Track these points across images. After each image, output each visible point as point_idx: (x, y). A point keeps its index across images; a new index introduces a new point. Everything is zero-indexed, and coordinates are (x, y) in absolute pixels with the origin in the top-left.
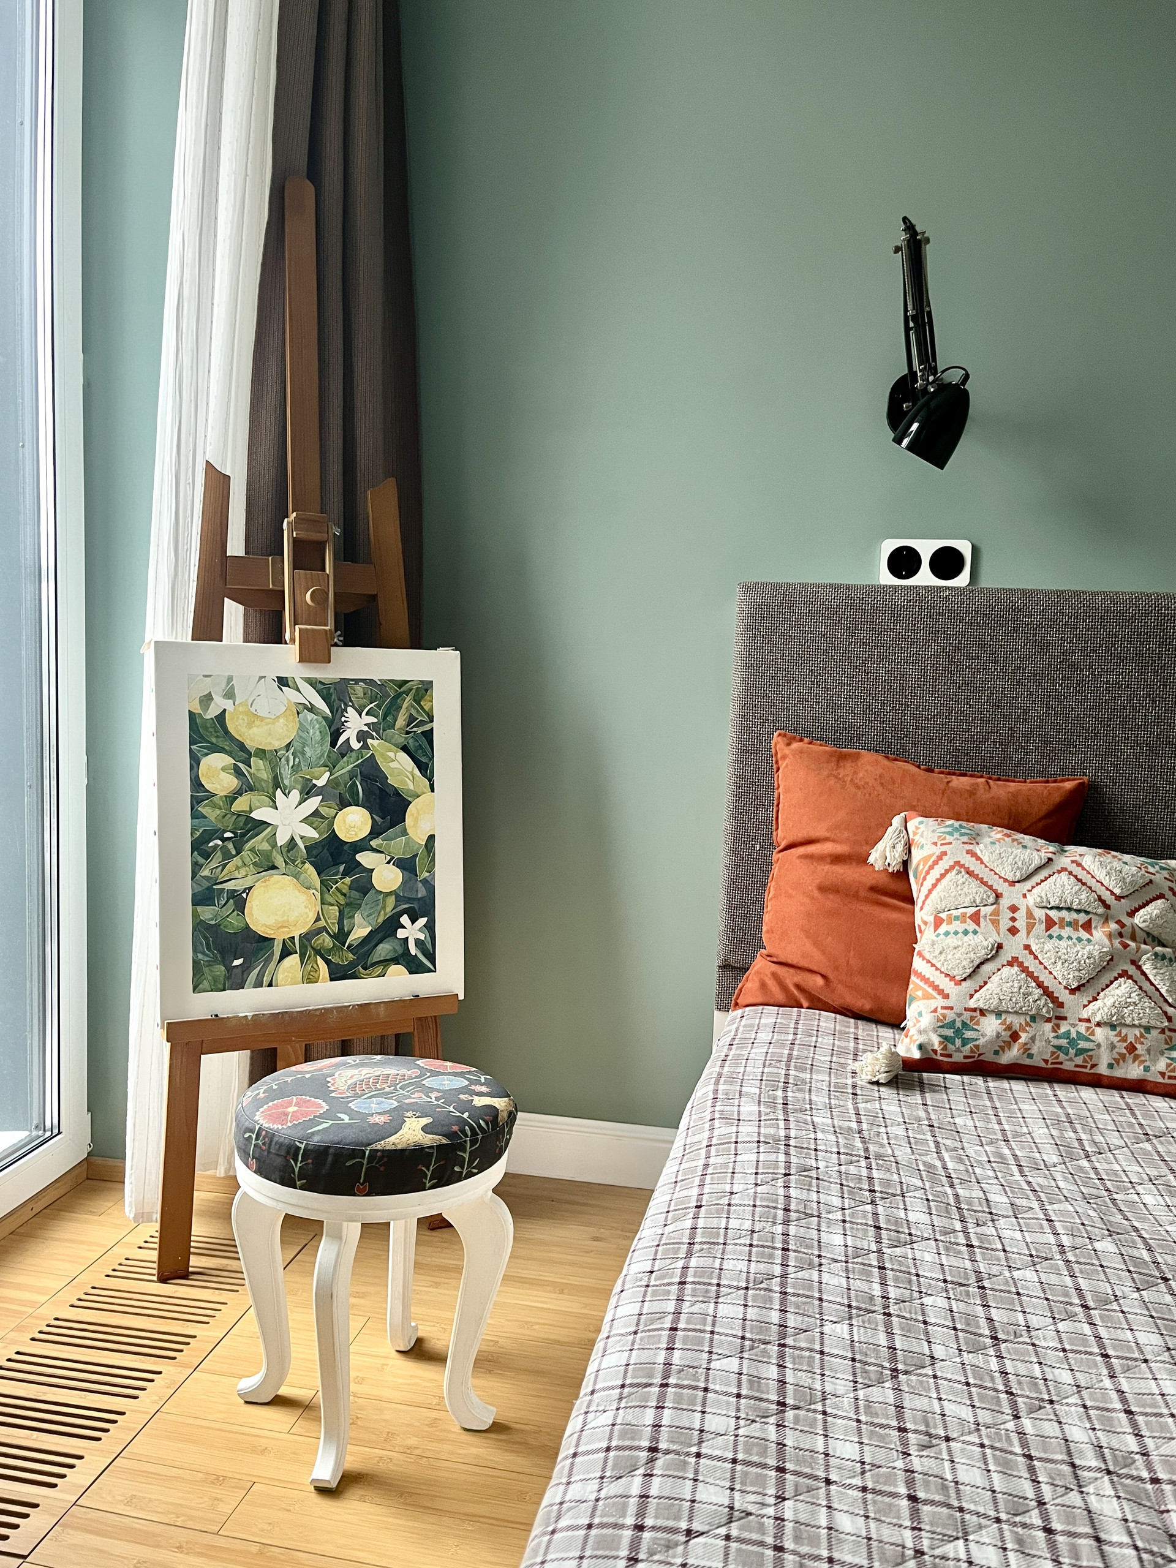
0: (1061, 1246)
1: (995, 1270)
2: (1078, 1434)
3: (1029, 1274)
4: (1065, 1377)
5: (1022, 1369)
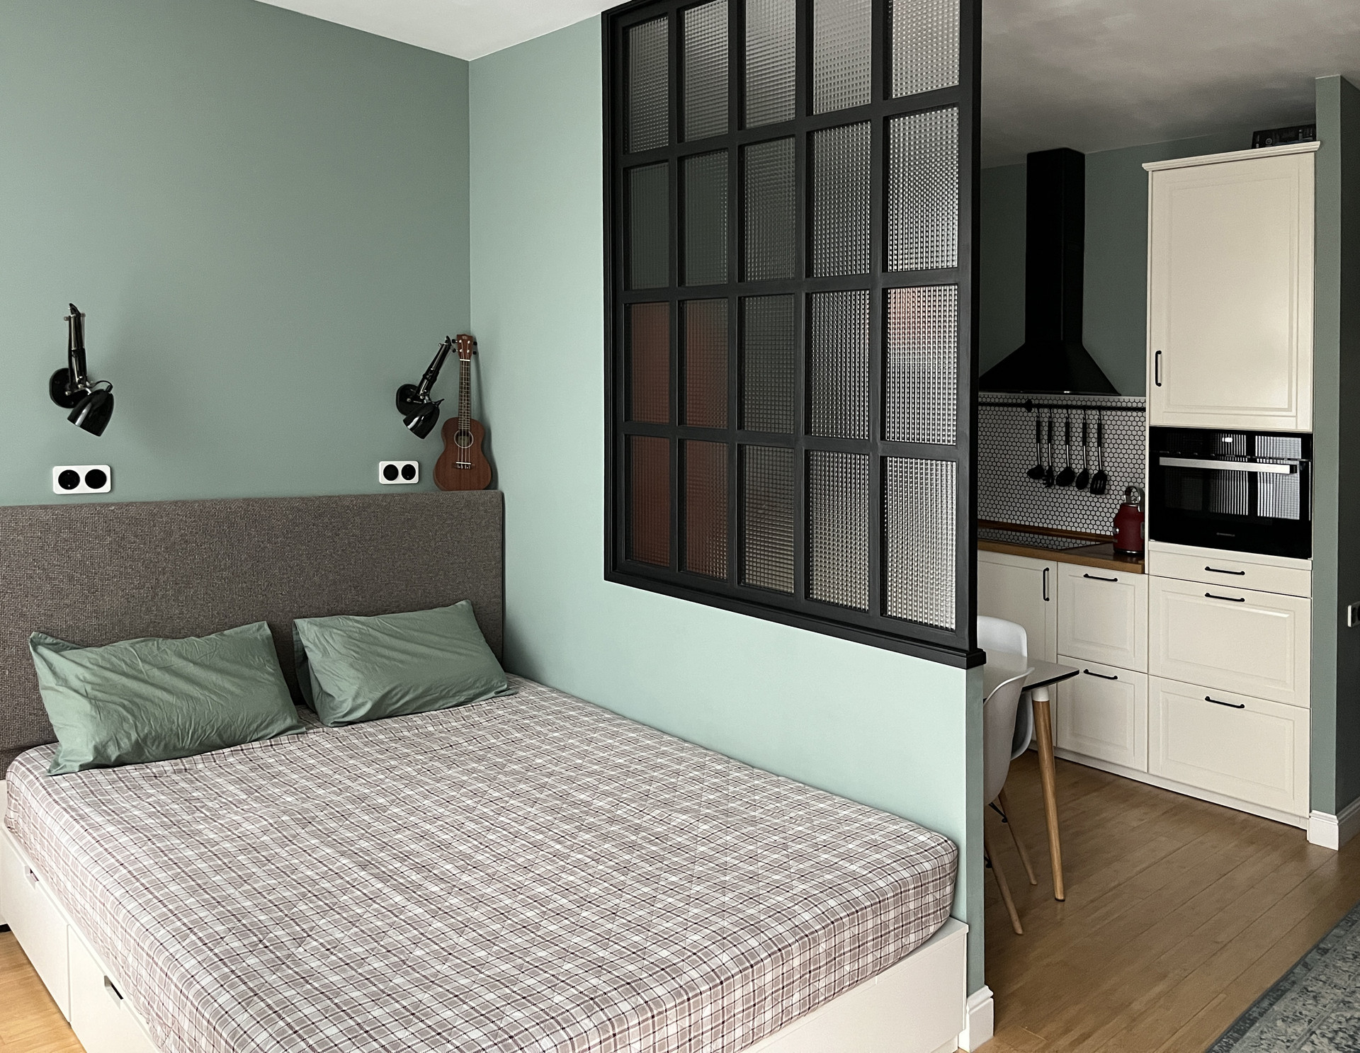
0: (270, 824)
1: (253, 841)
2: (309, 873)
3: (265, 838)
4: (297, 861)
5: (282, 864)
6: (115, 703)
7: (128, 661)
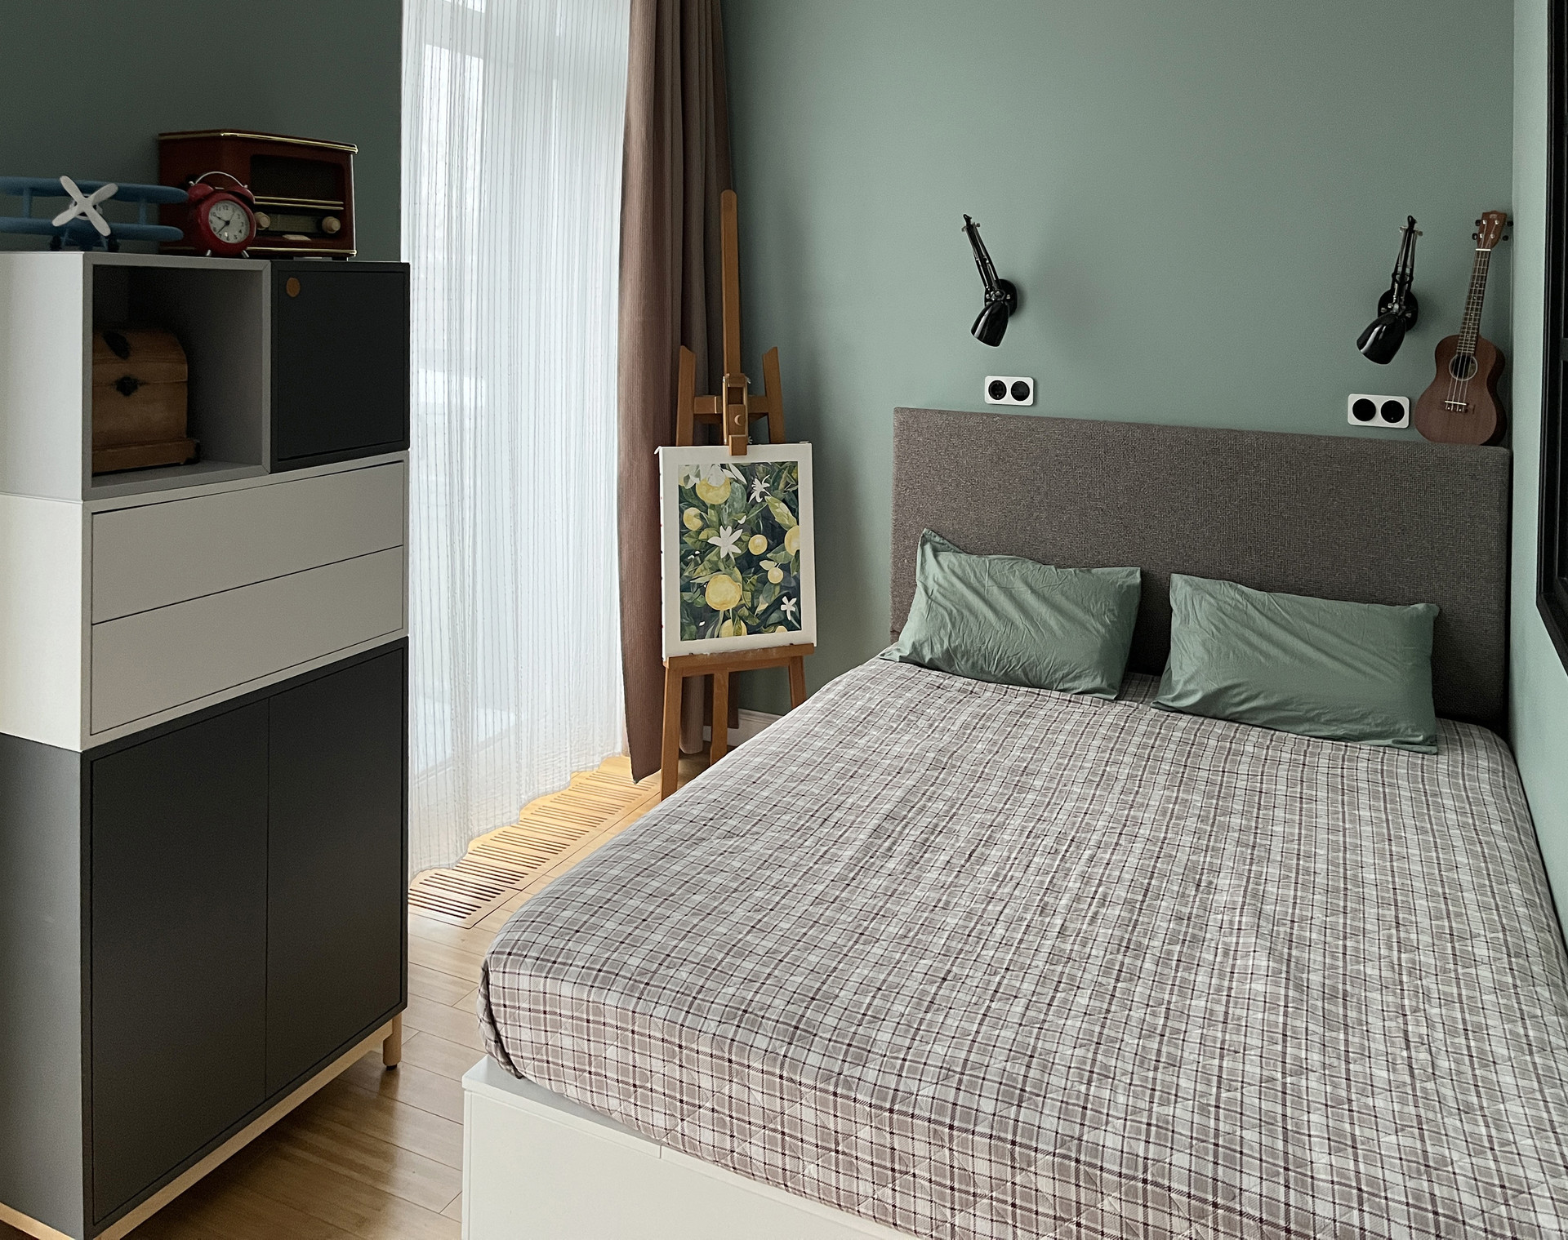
6: (946, 609)
7: (978, 573)
